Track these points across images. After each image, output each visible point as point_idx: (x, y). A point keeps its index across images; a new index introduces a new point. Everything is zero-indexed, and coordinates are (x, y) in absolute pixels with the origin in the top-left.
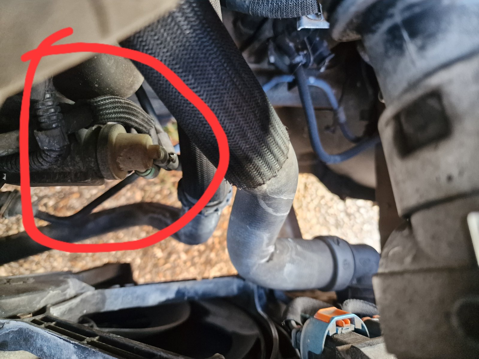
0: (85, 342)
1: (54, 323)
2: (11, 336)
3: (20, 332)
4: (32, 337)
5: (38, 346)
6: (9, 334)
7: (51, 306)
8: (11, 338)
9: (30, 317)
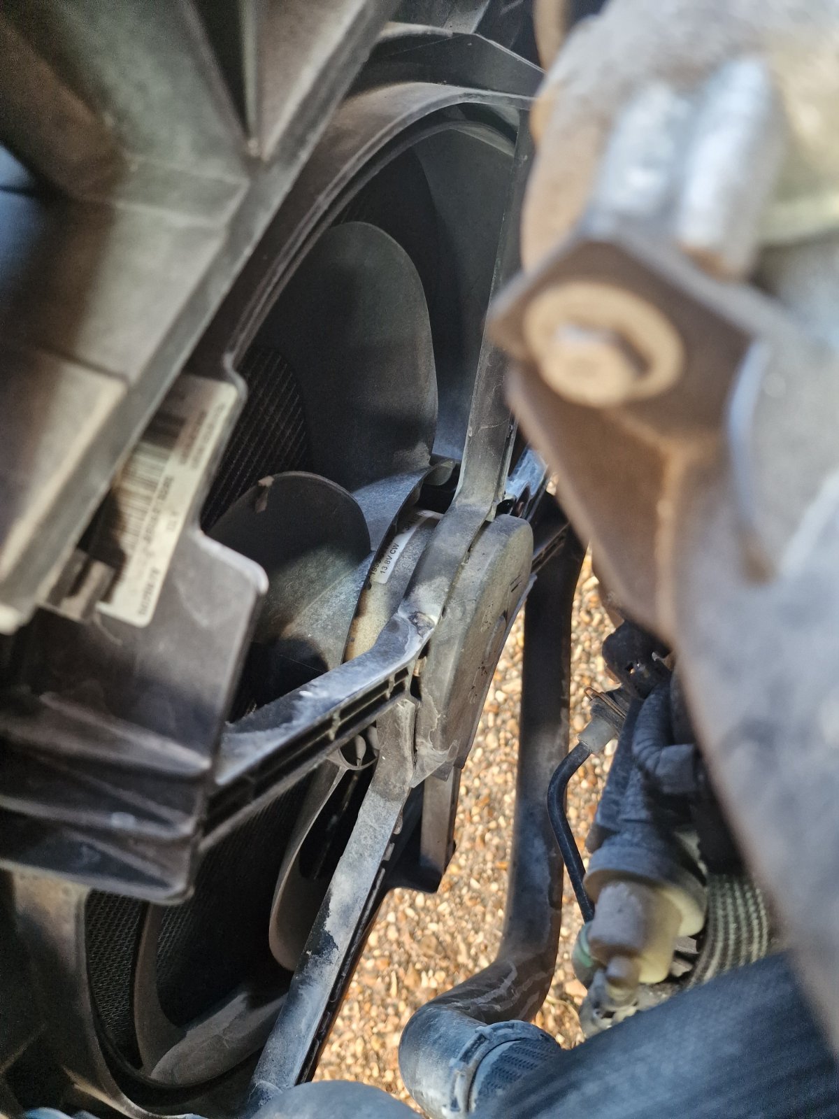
0: (336, 716)
1: (388, 695)
2: (400, 639)
3: (400, 651)
4: (385, 660)
5: (368, 663)
6: (406, 637)
7: (417, 706)
8: (398, 638)
9: (414, 672)
